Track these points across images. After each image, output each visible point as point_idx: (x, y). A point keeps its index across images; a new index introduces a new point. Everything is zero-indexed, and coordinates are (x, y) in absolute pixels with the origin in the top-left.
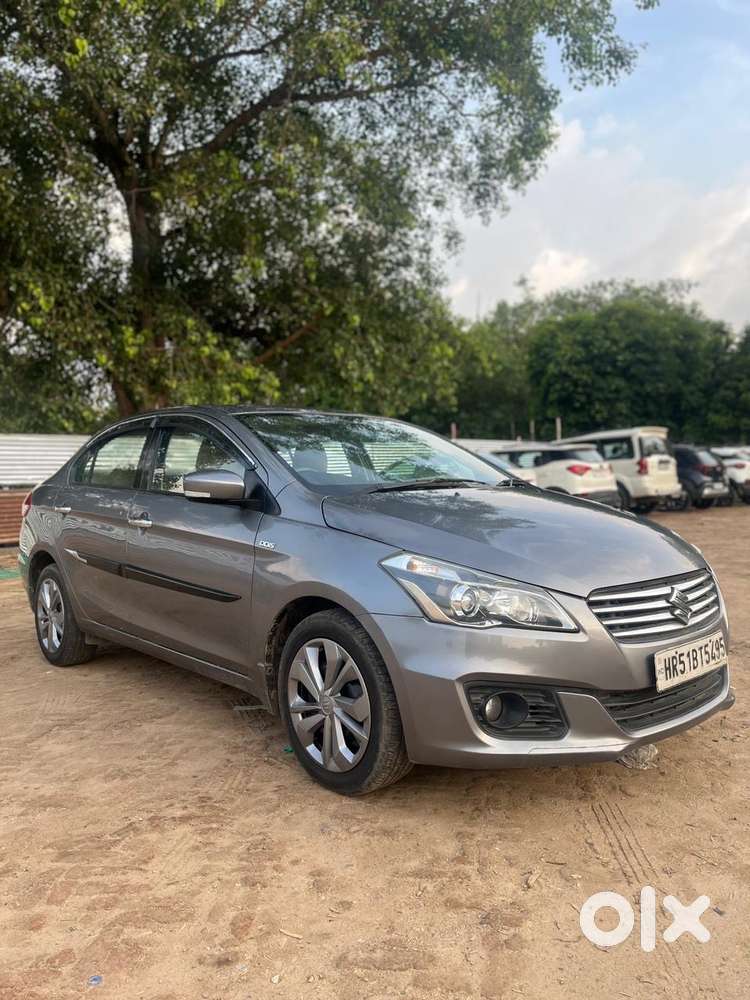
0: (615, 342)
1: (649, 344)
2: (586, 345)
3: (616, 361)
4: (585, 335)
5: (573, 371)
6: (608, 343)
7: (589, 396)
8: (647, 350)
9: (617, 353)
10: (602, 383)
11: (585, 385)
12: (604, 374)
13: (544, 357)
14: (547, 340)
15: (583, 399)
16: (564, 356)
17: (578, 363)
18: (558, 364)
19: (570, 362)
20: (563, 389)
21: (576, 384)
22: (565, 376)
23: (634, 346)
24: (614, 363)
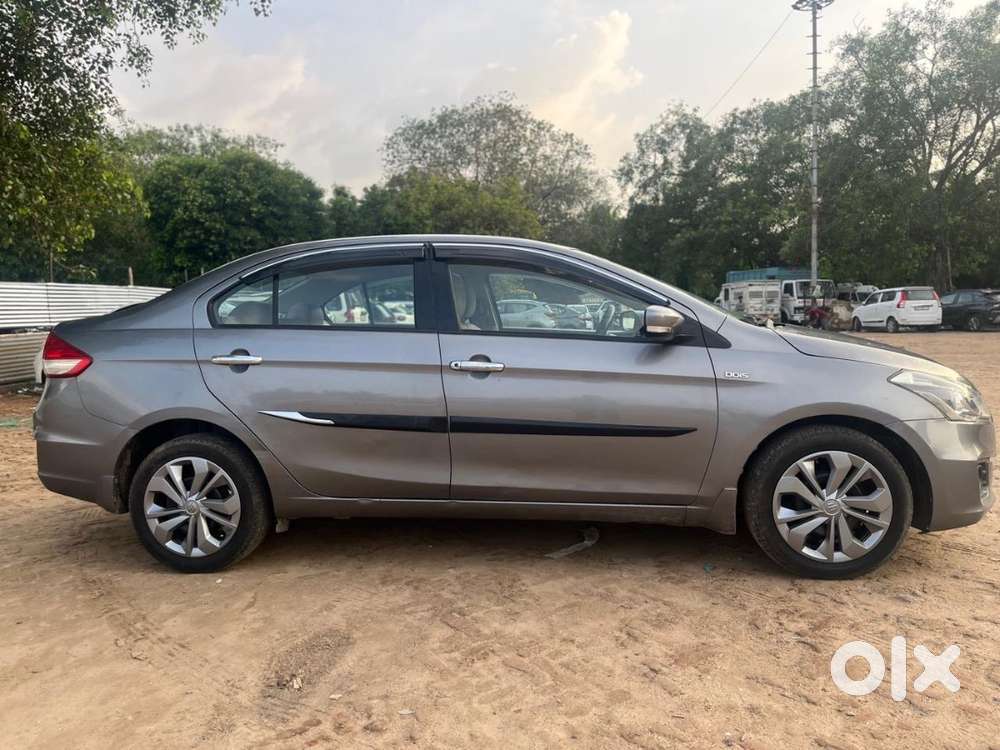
0: (247, 193)
1: (280, 198)
2: (216, 192)
3: (251, 212)
4: (213, 181)
5: (203, 217)
6: (240, 194)
7: (222, 246)
8: (278, 204)
9: (250, 205)
10: (235, 233)
11: (219, 234)
12: (237, 225)
13: (169, 199)
14: (168, 181)
15: (216, 248)
16: (194, 201)
17: (209, 211)
18: (186, 209)
19: (200, 208)
20: (194, 236)
21: (208, 232)
22: (196, 222)
23: (265, 199)
24: (248, 214)
